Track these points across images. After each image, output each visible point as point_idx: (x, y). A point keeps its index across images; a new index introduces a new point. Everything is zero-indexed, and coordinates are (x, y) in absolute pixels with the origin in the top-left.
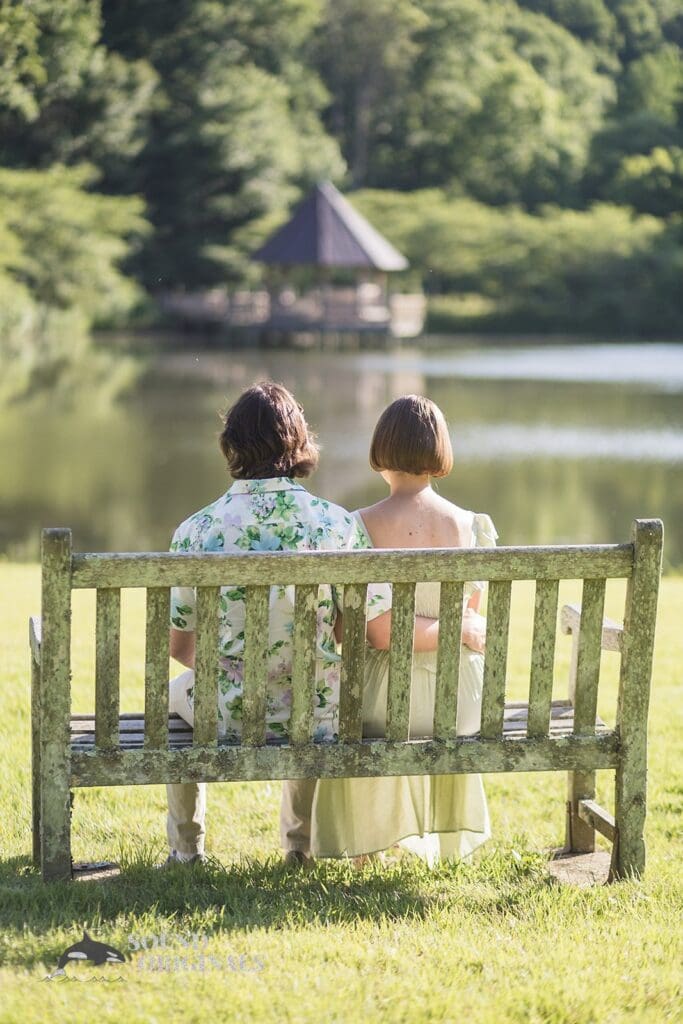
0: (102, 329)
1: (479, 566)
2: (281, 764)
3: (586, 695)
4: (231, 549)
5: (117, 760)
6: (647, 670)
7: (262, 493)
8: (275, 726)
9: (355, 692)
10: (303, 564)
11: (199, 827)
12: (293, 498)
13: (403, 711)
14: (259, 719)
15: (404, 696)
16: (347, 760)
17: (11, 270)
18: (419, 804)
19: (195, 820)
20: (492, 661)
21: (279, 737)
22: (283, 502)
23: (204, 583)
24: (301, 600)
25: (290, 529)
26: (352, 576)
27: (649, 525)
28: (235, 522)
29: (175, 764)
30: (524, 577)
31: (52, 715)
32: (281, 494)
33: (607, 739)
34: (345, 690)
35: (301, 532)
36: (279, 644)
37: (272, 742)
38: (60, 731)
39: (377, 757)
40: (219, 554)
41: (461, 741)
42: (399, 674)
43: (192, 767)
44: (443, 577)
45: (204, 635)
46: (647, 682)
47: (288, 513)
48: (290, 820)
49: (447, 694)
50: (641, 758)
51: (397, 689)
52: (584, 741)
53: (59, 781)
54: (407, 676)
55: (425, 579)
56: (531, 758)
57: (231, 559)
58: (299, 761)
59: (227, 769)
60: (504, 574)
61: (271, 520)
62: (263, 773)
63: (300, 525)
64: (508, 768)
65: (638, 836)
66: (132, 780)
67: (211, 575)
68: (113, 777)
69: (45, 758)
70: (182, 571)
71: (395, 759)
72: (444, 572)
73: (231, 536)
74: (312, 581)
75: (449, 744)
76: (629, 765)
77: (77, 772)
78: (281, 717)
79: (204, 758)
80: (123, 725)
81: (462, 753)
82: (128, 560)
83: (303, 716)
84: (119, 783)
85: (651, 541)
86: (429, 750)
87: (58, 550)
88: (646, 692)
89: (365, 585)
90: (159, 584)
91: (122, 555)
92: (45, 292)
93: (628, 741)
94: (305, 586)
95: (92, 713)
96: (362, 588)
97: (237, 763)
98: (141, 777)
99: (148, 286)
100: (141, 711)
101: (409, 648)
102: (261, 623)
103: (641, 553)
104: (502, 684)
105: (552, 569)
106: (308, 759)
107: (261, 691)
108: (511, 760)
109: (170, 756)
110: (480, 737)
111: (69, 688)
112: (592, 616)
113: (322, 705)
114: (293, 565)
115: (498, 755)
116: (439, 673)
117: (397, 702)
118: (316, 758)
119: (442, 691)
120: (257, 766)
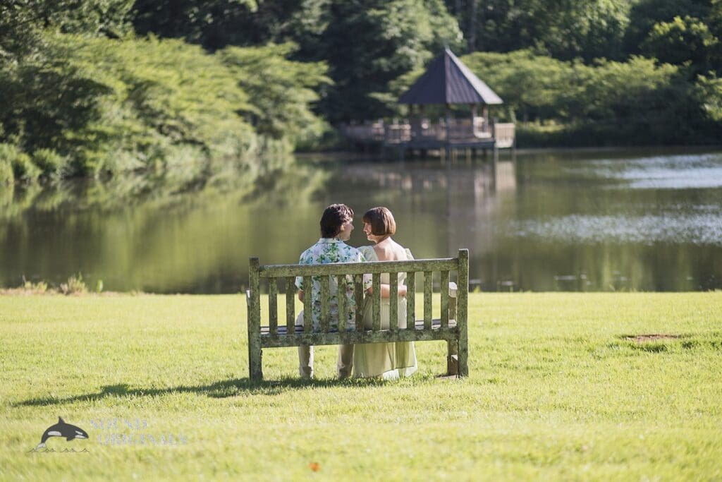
0: (302, 150)
1: (403, 267)
2: (335, 339)
3: (445, 313)
4: (315, 263)
5: (277, 338)
6: (466, 303)
7: (327, 244)
8: (333, 326)
9: (361, 313)
10: (340, 268)
11: (310, 368)
12: (337, 246)
13: (379, 319)
14: (327, 323)
15: (378, 314)
16: (359, 337)
17: (241, 113)
18: (391, 355)
19: (309, 365)
20: (410, 301)
21: (335, 330)
22: (334, 247)
23: (305, 275)
24: (340, 281)
25: (335, 257)
26: (358, 271)
27: (463, 251)
28: (317, 253)
29: (298, 340)
30: (419, 271)
31: (254, 322)
32: (334, 244)
33: (453, 329)
34: (357, 312)
35: (339, 258)
36: (334, 297)
37: (333, 331)
38: (257, 328)
39: (370, 336)
40: (310, 264)
41: (400, 330)
42: (376, 306)
43: (304, 341)
44: (390, 271)
45: (306, 294)
46: (466, 307)
47: (335, 251)
48: (341, 365)
49: (394, 313)
50: (466, 335)
51: (376, 311)
52: (444, 329)
53: (257, 346)
54: (379, 307)
55: (384, 272)
56: (425, 336)
57: (315, 266)
58: (342, 338)
59: (317, 341)
60: (412, 269)
61: (329, 253)
62: (329, 342)
63: (338, 256)
64: (417, 340)
65: (465, 363)
66: (283, 345)
67: (308, 272)
68: (276, 344)
69: (252, 337)
70: (298, 271)
71: (376, 337)
72: (390, 269)
73: (315, 258)
74: (343, 273)
75: (395, 331)
76: (461, 338)
77: (263, 343)
78: (336, 323)
79: (308, 337)
80: (279, 329)
81: (400, 334)
82: (279, 267)
83: (342, 322)
84: (278, 346)
85: (464, 257)
86: (388, 333)
87: (254, 264)
88: (466, 311)
89: (362, 275)
90: (291, 275)
91: (277, 266)
92: (264, 127)
93: (460, 329)
94: (341, 275)
95: (268, 325)
96: (361, 276)
97: (319, 339)
98: (285, 344)
99: (332, 121)
100: (285, 324)
101: (379, 297)
102: (326, 289)
103: (461, 261)
104: (414, 309)
105: (429, 268)
106: (345, 337)
107: (327, 313)
108: (418, 337)
109: (296, 337)
110: (407, 329)
111: (260, 313)
112: (445, 284)
113: (350, 319)
114: (337, 268)
115: (413, 335)
116: (391, 306)
117: (376, 316)
118: (347, 337)
119: (392, 312)
120: (327, 340)
